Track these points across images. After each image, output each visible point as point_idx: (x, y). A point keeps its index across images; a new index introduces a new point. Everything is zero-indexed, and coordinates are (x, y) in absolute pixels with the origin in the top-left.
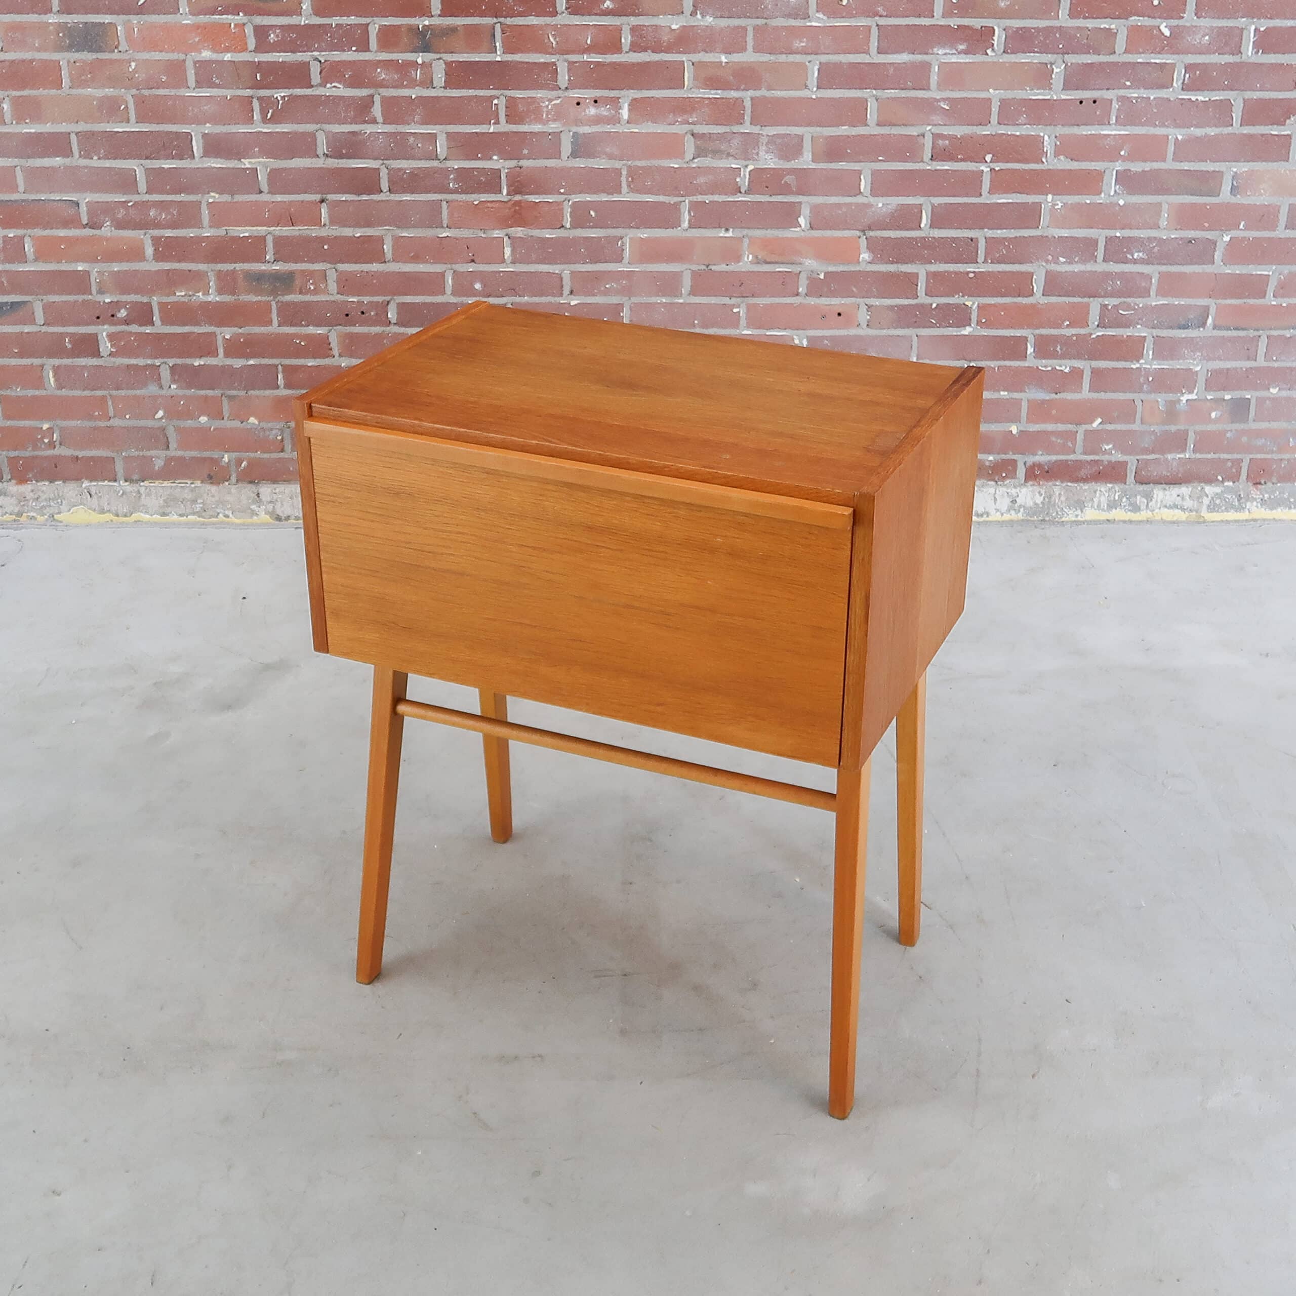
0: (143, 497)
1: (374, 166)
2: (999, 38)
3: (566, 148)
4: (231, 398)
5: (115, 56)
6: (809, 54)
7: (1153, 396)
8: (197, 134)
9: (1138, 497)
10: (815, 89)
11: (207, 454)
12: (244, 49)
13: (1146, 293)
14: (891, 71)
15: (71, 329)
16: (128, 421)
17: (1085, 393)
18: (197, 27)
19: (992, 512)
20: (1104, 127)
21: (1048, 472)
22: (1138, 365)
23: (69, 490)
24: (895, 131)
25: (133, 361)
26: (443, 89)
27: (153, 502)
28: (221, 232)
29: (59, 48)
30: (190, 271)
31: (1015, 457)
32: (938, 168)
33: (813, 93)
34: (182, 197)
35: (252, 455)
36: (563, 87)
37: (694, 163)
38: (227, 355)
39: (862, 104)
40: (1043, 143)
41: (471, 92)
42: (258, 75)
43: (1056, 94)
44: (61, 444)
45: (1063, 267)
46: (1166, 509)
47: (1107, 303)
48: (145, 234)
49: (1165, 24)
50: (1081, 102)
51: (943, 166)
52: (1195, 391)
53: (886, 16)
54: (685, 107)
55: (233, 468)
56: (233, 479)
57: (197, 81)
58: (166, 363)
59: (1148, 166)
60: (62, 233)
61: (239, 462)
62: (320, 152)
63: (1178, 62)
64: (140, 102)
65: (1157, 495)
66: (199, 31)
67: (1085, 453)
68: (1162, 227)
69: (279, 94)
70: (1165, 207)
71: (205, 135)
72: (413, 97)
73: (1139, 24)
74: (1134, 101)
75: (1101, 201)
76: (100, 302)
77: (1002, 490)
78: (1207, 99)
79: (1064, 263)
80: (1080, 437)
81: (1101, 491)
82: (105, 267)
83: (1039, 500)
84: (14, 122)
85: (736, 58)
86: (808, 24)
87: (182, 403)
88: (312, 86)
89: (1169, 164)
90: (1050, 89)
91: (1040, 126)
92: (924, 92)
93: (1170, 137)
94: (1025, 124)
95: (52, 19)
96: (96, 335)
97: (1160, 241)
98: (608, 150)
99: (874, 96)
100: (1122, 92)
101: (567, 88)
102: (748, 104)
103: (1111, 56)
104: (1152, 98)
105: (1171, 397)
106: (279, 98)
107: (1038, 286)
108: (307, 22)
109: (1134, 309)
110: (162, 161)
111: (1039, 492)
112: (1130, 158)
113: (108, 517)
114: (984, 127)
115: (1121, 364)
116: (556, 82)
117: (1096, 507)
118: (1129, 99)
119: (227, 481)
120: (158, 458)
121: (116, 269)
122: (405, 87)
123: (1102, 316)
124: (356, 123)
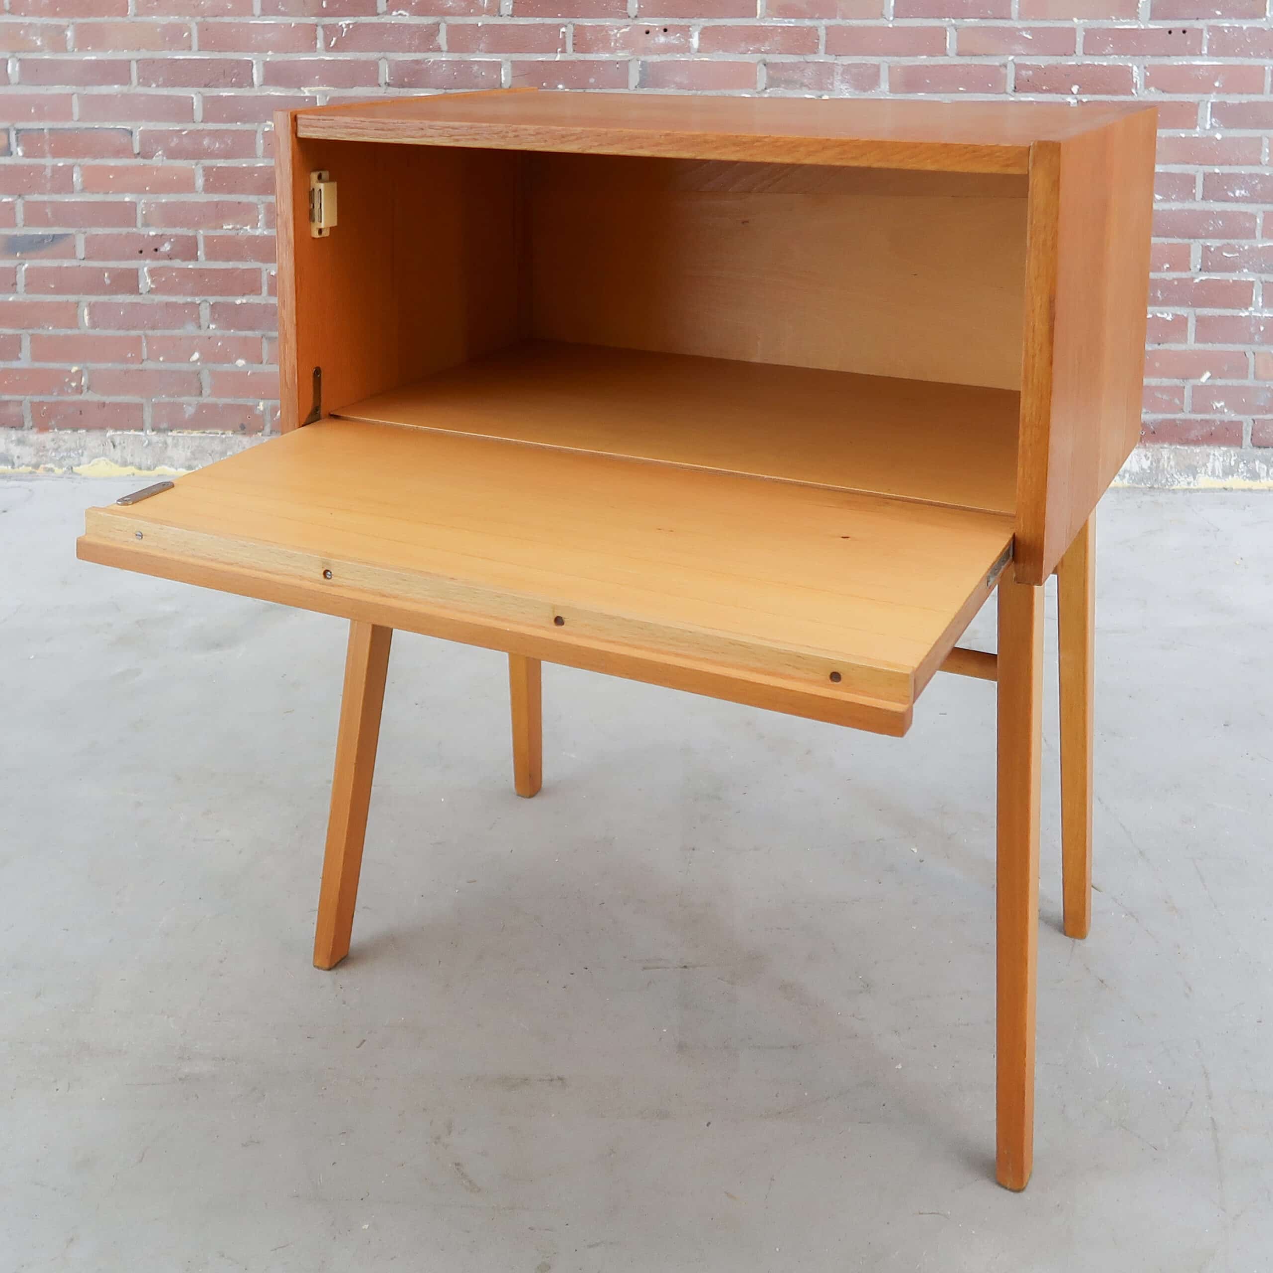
0: (169, 448)
3: (634, 77)
4: (271, 340)
7: (1265, 348)
8: (258, 62)
9: (1257, 463)
10: (891, 18)
11: (241, 401)
13: (1250, 234)
14: (970, 1)
15: (112, 264)
16: (161, 364)
17: (1191, 344)
20: (1194, 57)
21: (1154, 433)
22: (1247, 314)
23: (92, 440)
24: (975, 61)
25: (173, 299)
26: (509, 17)
27: (180, 454)
30: (239, 203)
32: (1022, 99)
33: (890, 22)
34: (239, 126)
36: (632, 16)
37: (766, 93)
38: (269, 293)
39: (941, 33)
40: (1132, 73)
41: (538, 20)
42: (324, 3)
43: (1143, 23)
44: (88, 388)
45: (1159, 204)
47: (1209, 244)
48: (197, 164)
50: (1170, 32)
51: (1028, 97)
54: (757, 35)
55: (268, 417)
56: (267, 429)
57: (263, 9)
58: (206, 301)
59: (1245, 99)
60: (112, 162)
61: (274, 411)
62: (381, 81)
64: (204, 29)
67: (1194, 411)
68: (1263, 163)
69: (344, 22)
70: (1266, 142)
71: (266, 64)
72: (480, 24)
74: (1226, 31)
75: (1197, 135)
76: (144, 235)
79: (1161, 201)
80: (1187, 393)
81: (1214, 455)
82: (152, 197)
83: (1146, 464)
84: (76, 50)
87: (219, 344)
88: (378, 14)
89: (1267, 97)
90: (1137, 18)
91: (1128, 56)
92: (1005, 21)
93: (1266, 68)
94: (1110, 55)
96: (137, 270)
97: (1262, 178)
98: (677, 79)
99: (952, 25)
100: (1213, 22)
101: (636, 16)
102: (822, 33)
104: (1245, 28)
106: (344, 26)
109: (1239, 252)
110: (221, 89)
111: (1146, 456)
112: (1225, 90)
113: (131, 469)
114: (1069, 57)
115: (1228, 312)
116: (626, 10)
117: (1210, 473)
118: (1220, 29)
119: (260, 432)
120: (189, 405)
121: (164, 201)
122: (471, 15)
123: (1204, 259)
124: (420, 51)
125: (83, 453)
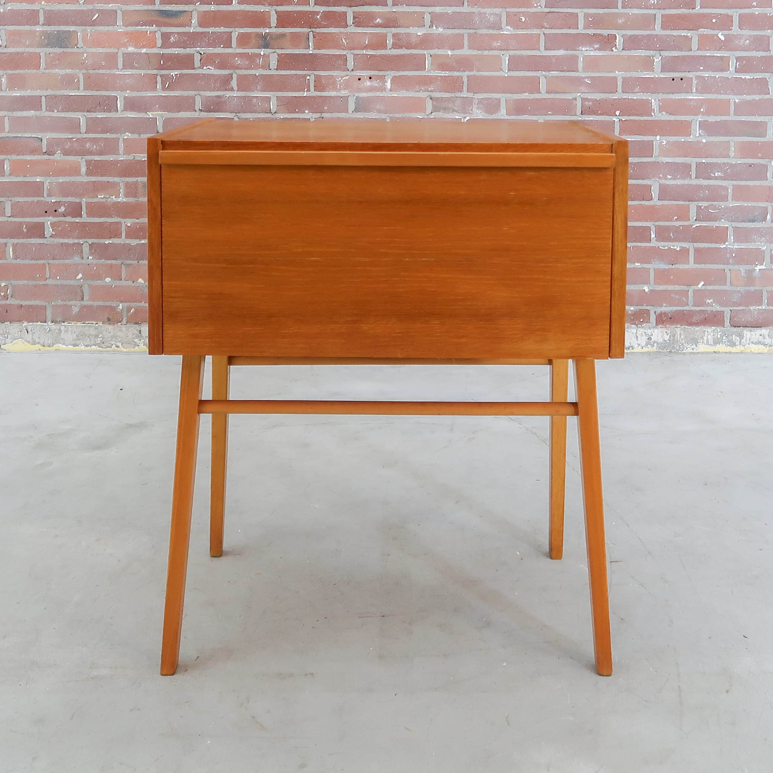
0: (62, 333)
1: (230, 117)
2: (619, 41)
3: (352, 106)
4: (128, 265)
5: (75, 50)
6: (502, 50)
7: (736, 267)
8: (121, 97)
9: (734, 336)
10: (507, 71)
11: (108, 304)
12: (155, 46)
13: (725, 198)
14: (554, 60)
15: (28, 220)
16: (58, 281)
17: (692, 264)
18: (126, 33)
19: (636, 346)
20: (689, 94)
21: (671, 318)
22: (725, 246)
23: (14, 328)
24: (558, 96)
25: (66, 241)
26: (275, 70)
27: (69, 337)
28: (131, 157)
29: (43, 46)
30: (108, 182)
31: (648, 308)
32: (586, 119)
33: (506, 73)
34: (108, 135)
35: (138, 304)
36: (350, 70)
37: (431, 116)
38: (127, 237)
39: (536, 80)
40: (651, 104)
41: (293, 72)
42: (162, 61)
43: (657, 74)
44: (12, 297)
45: (670, 181)
46: (753, 345)
47: (700, 205)
48: (82, 159)
49: (721, 33)
50: (673, 80)
51: (589, 118)
52: (764, 264)
53: (549, 28)
54: (426, 81)
55: (125, 314)
56: (124, 321)
57: (123, 65)
58: (87, 242)
59: (719, 118)
60: (29, 158)
61: (129, 309)
62: (197, 108)
63: (732, 56)
64: (87, 77)
65: (746, 335)
66: (128, 36)
67: (694, 305)
68: (731, 157)
69: (174, 73)
70: (732, 144)
71: (125, 98)
72: (257, 75)
73: (705, 33)
74: (706, 79)
75: (691, 140)
76: (48, 202)
77: (641, 331)
78: (752, 78)
79: (671, 179)
80: (691, 294)
81: (707, 331)
82: (54, 179)
83: (667, 338)
84: (8, 90)
85: (457, 52)
86: (502, 33)
87: (95, 268)
88: (195, 69)
89: (732, 117)
90: (653, 71)
91: (648, 94)
92: (575, 73)
93: (731, 101)
94: (639, 92)
95: (38, 28)
96: (43, 223)
97: (731, 166)
98: (378, 107)
99: (543, 75)
100: (699, 74)
101: (352, 70)
102: (465, 80)
103: (690, 52)
104: (717, 77)
105: (749, 267)
106: (174, 75)
107: (655, 193)
108: (194, 30)
109: (719, 209)
110: (98, 113)
111: (666, 332)
112: (707, 113)
113: (38, 346)
114: (613, 94)
115: (713, 245)
116: (346, 66)
117: (705, 343)
118: (703, 78)
119: (120, 322)
120: (76, 307)
121: (61, 181)
122: (252, 69)
123: (698, 213)
124: (220, 91)
125: (7, 336)
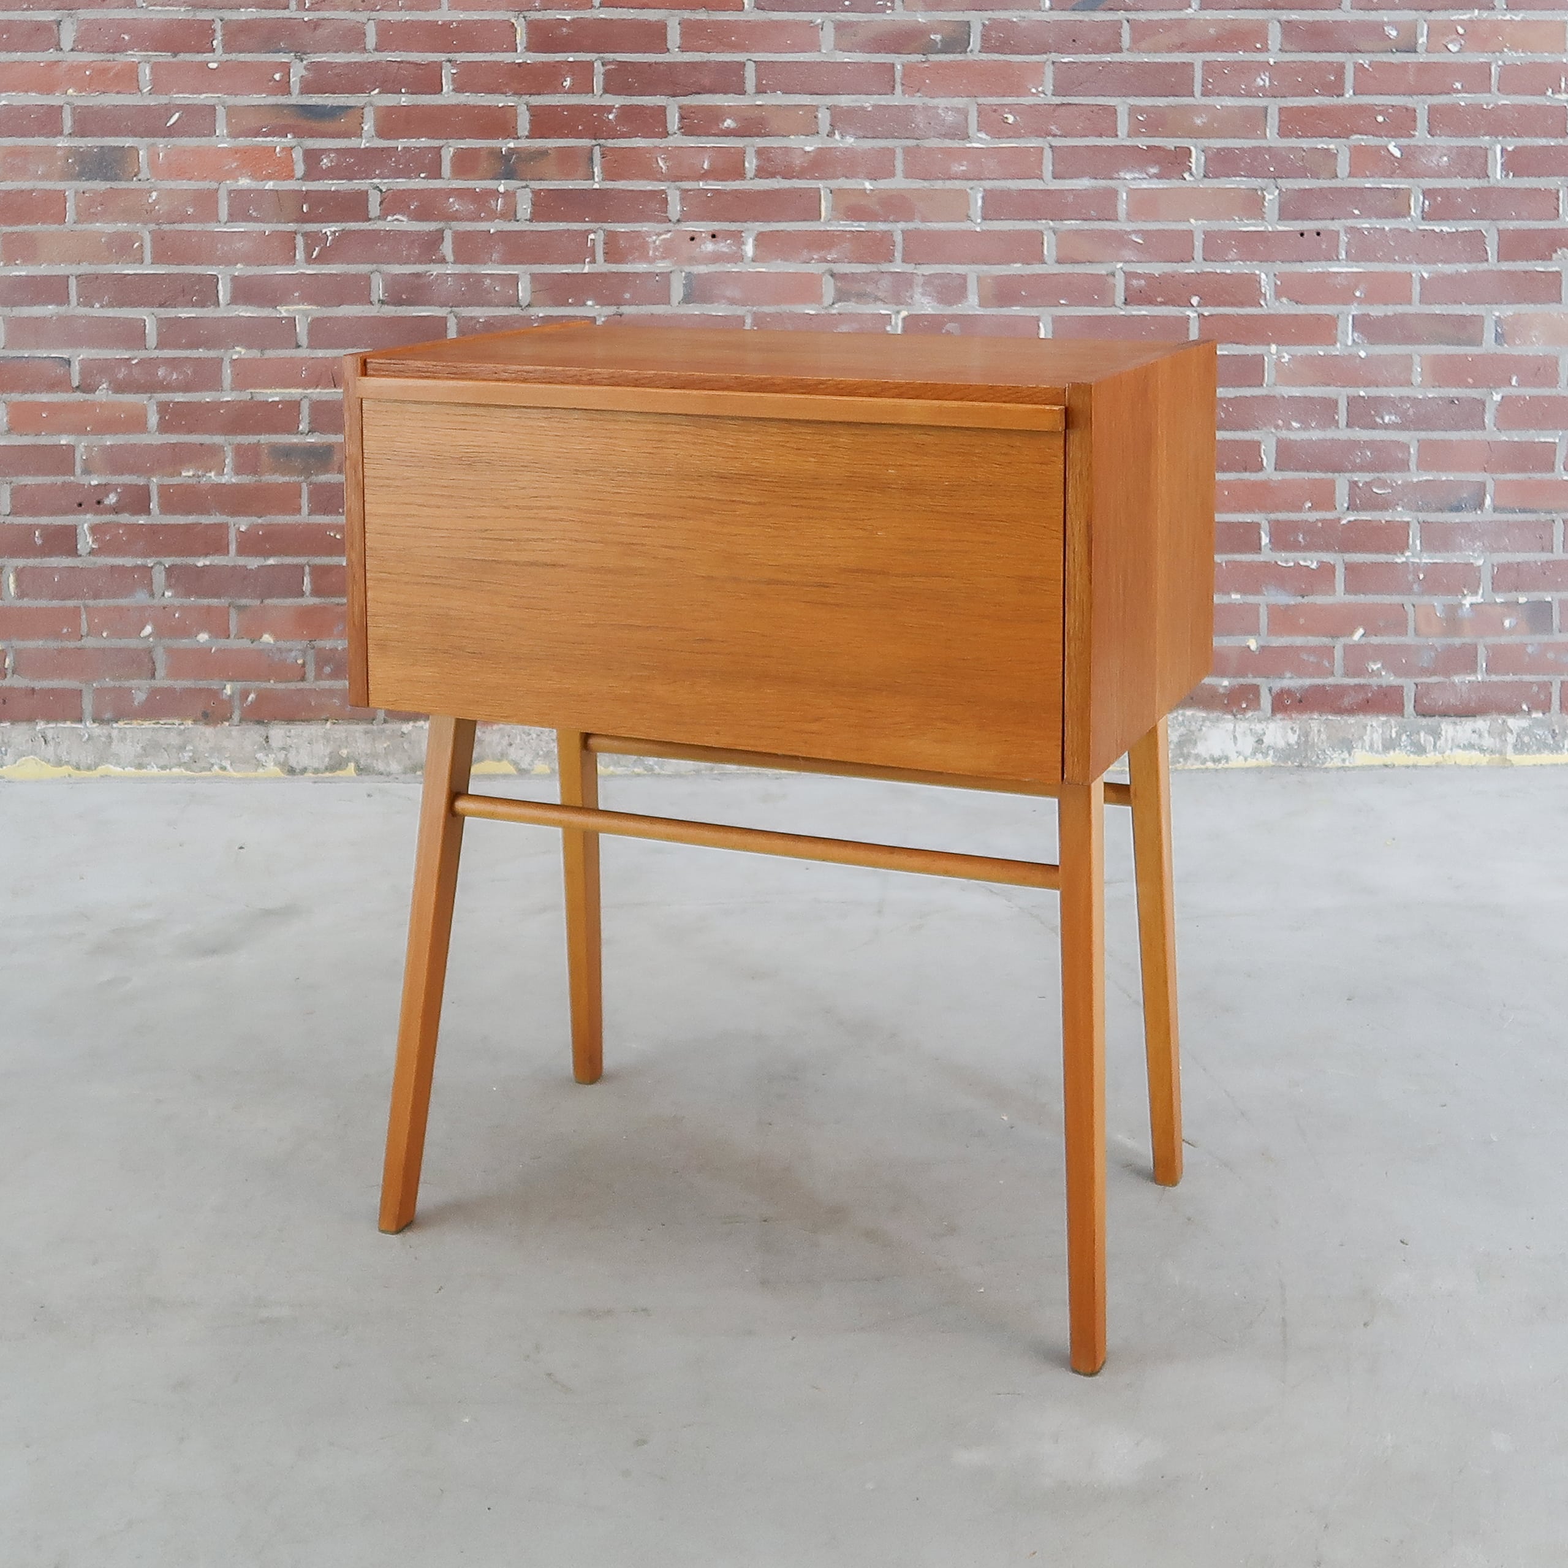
0: (114, 743)
1: (440, 314)
2: (1197, 160)
3: (677, 291)
4: (241, 609)
5: (134, 184)
6: (970, 179)
7: (1426, 599)
8: (225, 276)
9: (1422, 734)
10: (979, 221)
11: (203, 684)
12: (291, 176)
13: (1403, 466)
14: (1070, 199)
15: (45, 520)
16: (105, 640)
17: (1339, 595)
18: (236, 151)
19: (1233, 755)
20: (1331, 263)
21: (1300, 701)
22: (1404, 559)
23: (18, 734)
24: (1079, 269)
25: (119, 561)
26: (528, 222)
27: (128, 749)
28: (245, 396)
29: (67, 176)
30: (201, 444)
31: (1257, 681)
32: (1134, 313)
33: (978, 225)
34: (201, 353)
35: (264, 685)
36: (674, 218)
37: (834, 309)
38: (242, 551)
39: (1036, 238)
40: (1260, 283)
41: (562, 226)
42: (305, 206)
43: (1271, 225)
44: (14, 673)
45: (1297, 433)
46: (1460, 751)
47: (1356, 479)
48: (150, 398)
49: (1393, 144)
50: (1302, 235)
51: (1140, 310)
52: (1481, 592)
53: (1060, 136)
54: (823, 241)
55: (237, 703)
56: (236, 717)
57: (230, 214)
58: (160, 563)
59: (1390, 310)
60: (45, 398)
61: (245, 695)
62: (374, 298)
63: (1415, 188)
64: (159, 239)
65: (1446, 732)
66: (238, 155)
67: (1346, 674)
68: (1415, 384)
69: (329, 229)
70: (1417, 359)
71: (234, 279)
72: (492, 231)
73: (1363, 144)
74: (1366, 233)
75: (1338, 353)
76: (84, 485)
77: (1242, 726)
78: (1454, 230)
79: (1298, 429)
80: (1338, 653)
81: (1372, 725)
82: (95, 440)
83: (1293, 739)
84: (1, 264)
85: (883, 184)
86: (968, 145)
87: (177, 615)
88: (370, 219)
89: (1416, 307)
90: (1263, 218)
91: (1254, 263)
92: (1111, 223)
93: (1414, 275)
94: (1234, 261)
95: (62, 142)
96: (75, 527)
97: (1415, 401)
98: (728, 293)
99: (1051, 228)
100: (1350, 222)
101: (678, 221)
102: (898, 238)
103: (1334, 181)
104: (1387, 229)
105: (1450, 599)
106: (328, 233)
107: (1268, 459)
108: (367, 145)
109: (1392, 487)
110: (179, 309)
111: (1292, 729)
112: (1368, 299)
113: (66, 770)
114: (1187, 264)
115: (1382, 558)
116: (666, 212)
117: (1368, 748)
118: (1359, 231)
119: (227, 720)
120: (140, 690)
121: (108, 443)
122: (482, 219)
123: (1351, 497)
124: (420, 263)
125: (6, 750)
